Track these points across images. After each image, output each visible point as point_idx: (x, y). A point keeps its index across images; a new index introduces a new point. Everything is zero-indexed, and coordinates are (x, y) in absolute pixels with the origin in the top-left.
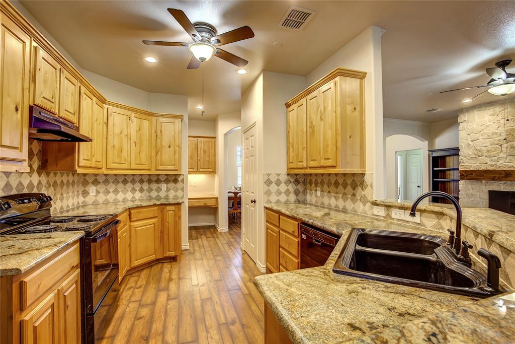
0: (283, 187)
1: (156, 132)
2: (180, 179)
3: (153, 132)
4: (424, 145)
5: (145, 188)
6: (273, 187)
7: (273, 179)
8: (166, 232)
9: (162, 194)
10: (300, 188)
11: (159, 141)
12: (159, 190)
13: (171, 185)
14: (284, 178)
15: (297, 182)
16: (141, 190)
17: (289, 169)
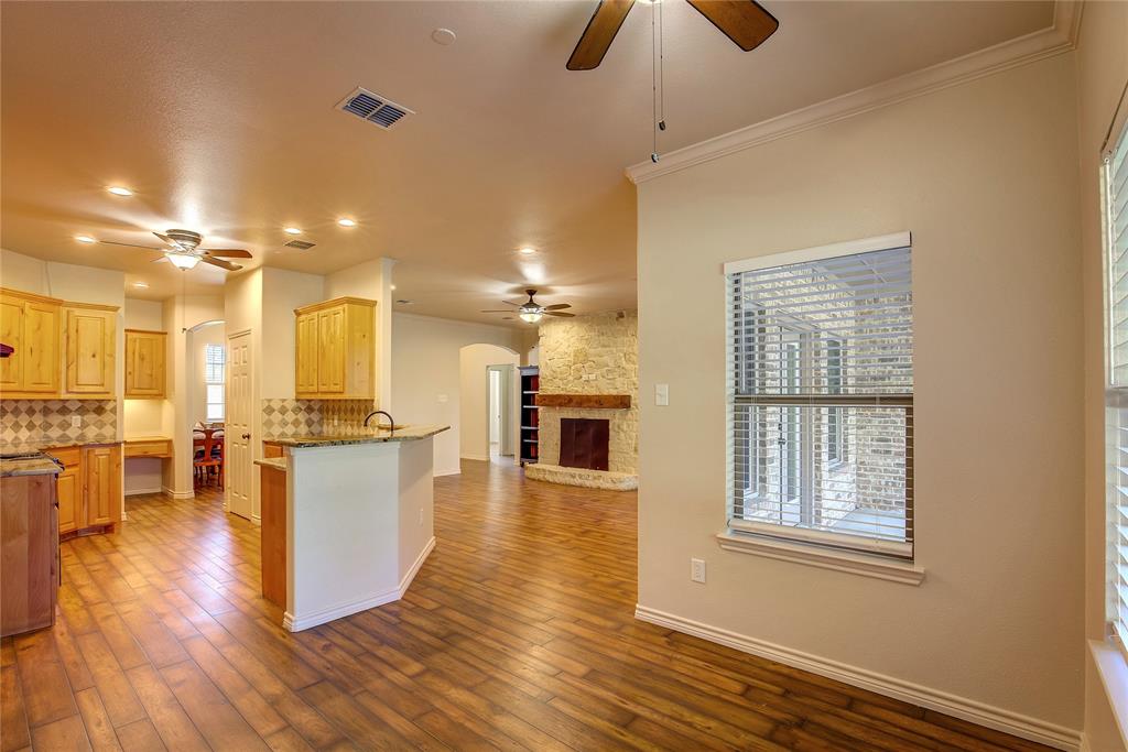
0: (290, 417)
1: (67, 330)
2: (109, 407)
3: (62, 330)
4: (513, 358)
5: (37, 423)
6: (276, 417)
7: (276, 405)
8: (93, 488)
9: (73, 433)
10: (315, 416)
11: (72, 345)
12: (65, 426)
13: (90, 417)
14: (291, 404)
15: (310, 410)
16: (31, 427)
17: (298, 393)
